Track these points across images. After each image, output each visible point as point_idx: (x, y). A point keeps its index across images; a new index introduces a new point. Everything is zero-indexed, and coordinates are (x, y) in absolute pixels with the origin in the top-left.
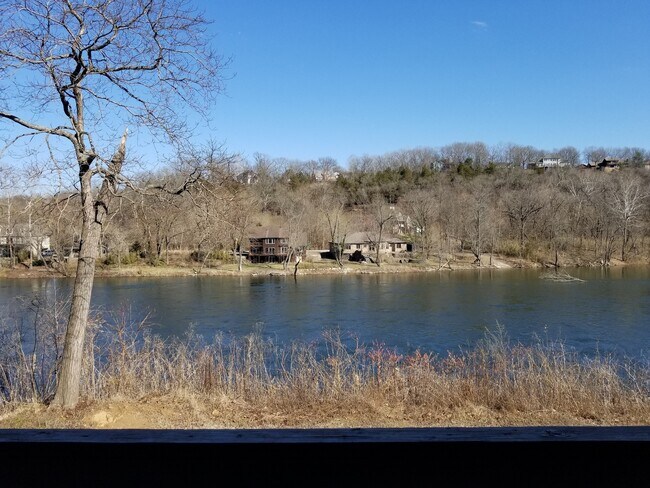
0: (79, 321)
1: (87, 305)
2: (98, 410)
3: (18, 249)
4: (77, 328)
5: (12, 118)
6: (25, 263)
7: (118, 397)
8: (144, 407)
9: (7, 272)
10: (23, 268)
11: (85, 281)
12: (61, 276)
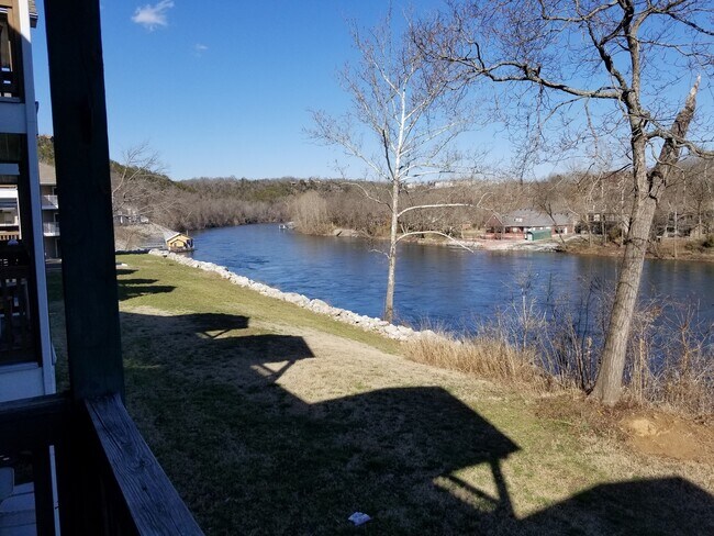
0: (623, 311)
1: (633, 293)
2: (639, 416)
3: (609, 226)
4: (621, 318)
5: (561, 87)
6: (616, 241)
7: (667, 408)
8: (700, 429)
9: (598, 249)
10: (614, 246)
11: (632, 266)
12: (653, 257)
